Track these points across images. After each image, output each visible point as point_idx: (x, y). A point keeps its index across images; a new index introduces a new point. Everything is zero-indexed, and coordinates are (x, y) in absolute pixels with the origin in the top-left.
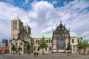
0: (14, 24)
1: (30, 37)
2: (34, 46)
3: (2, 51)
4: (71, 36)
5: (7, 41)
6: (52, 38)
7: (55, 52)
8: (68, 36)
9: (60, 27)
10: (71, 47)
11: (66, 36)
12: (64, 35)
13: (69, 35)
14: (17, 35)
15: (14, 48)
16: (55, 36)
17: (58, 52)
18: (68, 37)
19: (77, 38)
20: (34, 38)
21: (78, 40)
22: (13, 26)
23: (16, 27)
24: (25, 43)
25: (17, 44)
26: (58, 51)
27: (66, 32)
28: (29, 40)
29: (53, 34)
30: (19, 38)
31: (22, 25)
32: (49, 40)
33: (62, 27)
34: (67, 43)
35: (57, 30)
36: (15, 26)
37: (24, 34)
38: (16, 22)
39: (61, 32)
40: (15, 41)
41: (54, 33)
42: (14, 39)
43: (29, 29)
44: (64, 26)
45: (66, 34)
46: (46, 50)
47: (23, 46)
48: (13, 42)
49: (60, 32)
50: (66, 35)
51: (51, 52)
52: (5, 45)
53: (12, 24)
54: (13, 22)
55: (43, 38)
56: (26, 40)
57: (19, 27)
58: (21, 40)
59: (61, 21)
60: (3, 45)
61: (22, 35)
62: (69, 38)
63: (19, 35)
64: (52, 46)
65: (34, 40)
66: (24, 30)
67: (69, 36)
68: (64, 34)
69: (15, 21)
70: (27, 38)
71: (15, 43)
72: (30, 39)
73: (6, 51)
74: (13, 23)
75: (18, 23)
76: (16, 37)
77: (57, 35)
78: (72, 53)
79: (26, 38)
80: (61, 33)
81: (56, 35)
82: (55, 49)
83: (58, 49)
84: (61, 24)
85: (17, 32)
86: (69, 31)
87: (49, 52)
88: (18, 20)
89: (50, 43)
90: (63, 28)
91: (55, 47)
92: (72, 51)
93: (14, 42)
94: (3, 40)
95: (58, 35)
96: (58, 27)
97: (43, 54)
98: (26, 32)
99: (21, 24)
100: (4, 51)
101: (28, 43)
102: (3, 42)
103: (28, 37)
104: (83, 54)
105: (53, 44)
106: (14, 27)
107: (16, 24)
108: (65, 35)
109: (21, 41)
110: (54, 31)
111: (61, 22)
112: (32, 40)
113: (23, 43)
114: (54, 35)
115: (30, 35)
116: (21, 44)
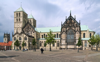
0: (17, 16)
1: (36, 31)
2: (40, 41)
3: (3, 47)
4: (81, 30)
5: (9, 35)
6: (61, 32)
7: (64, 49)
8: (78, 30)
9: (69, 20)
10: (82, 42)
11: (76, 30)
12: (74, 28)
13: (80, 28)
14: (21, 28)
15: (17, 44)
16: (64, 30)
17: (67, 48)
18: (78, 31)
19: (89, 32)
20: (40, 32)
21: (90, 34)
22: (16, 18)
23: (20, 20)
24: (30, 38)
25: (20, 39)
26: (67, 47)
27: (76, 25)
28: (34, 34)
29: (61, 28)
30: (23, 32)
31: (26, 17)
32: (57, 34)
33: (72, 19)
34: (77, 38)
35: (66, 22)
36: (18, 18)
37: (29, 27)
38: (20, 14)
39: (70, 25)
40: (18, 35)
41: (63, 26)
42: (17, 33)
43: (35, 21)
44: (74, 18)
45: (76, 27)
46: (54, 45)
47: (27, 41)
48: (16, 36)
49: (69, 25)
50: (76, 28)
51: (59, 48)
52: (7, 40)
53: (15, 15)
54: (16, 13)
55: (50, 31)
56: (31, 35)
57: (23, 19)
58: (25, 34)
59: (71, 12)
60: (5, 40)
61: (26, 28)
62: (80, 32)
64: (60, 41)
65: (40, 34)
66: (28, 23)
67: (80, 30)
68: (74, 27)
69: (18, 13)
70: (33, 32)
71: (18, 38)
72: (35, 33)
73: (8, 46)
75: (21, 15)
76: (20, 31)
77: (66, 29)
78: (84, 49)
79: (31, 32)
80: (70, 27)
81: (65, 29)
82: (64, 45)
83: (67, 45)
84: (71, 16)
85: (21, 25)
86: (80, 23)
87: (57, 48)
88: (22, 11)
89: (57, 37)
90: (72, 21)
91: (64, 42)
92: (83, 47)
93: (17, 36)
94: (5, 34)
95: (67, 29)
96: (67, 19)
97: (51, 50)
98: (31, 25)
99: (25, 15)
100: (5, 47)
101: (33, 37)
102: (4, 37)
103: (34, 31)
104: (96, 51)
105: (61, 39)
106: (17, 20)
107: (20, 16)
108: (75, 28)
109: (25, 36)
110: (62, 24)
111: (71, 14)
112: (38, 34)
113: (27, 37)
114: (63, 29)
115: (35, 28)
116: (26, 39)
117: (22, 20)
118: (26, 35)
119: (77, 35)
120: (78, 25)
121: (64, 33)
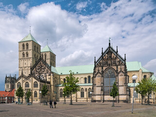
0: (24, 48)
1: (53, 73)
2: (60, 88)
5: (13, 79)
6: (93, 74)
7: (98, 101)
8: (122, 70)
9: (107, 53)
11: (119, 70)
12: (115, 68)
13: (126, 67)
14: (29, 68)
15: (20, 93)
16: (99, 70)
17: (104, 100)
18: (123, 72)
19: (143, 73)
20: (60, 74)
21: (145, 76)
22: (22, 52)
23: (27, 54)
24: (44, 84)
25: (27, 85)
26: (104, 98)
27: (119, 61)
28: (50, 77)
29: (94, 66)
30: (32, 75)
31: (38, 50)
32: (89, 77)
33: (112, 53)
35: (103, 57)
36: (25, 52)
37: (42, 66)
38: (27, 45)
39: (109, 62)
40: (24, 79)
41: (97, 64)
42: (22, 76)
44: (116, 50)
45: (119, 65)
46: (82, 95)
48: (20, 81)
49: (107, 62)
50: (119, 67)
52: (10, 87)
53: (19, 47)
54: (22, 44)
56: (45, 78)
57: (33, 53)
58: (35, 78)
59: (110, 41)
61: (37, 68)
63: (32, 69)
64: (93, 88)
65: (61, 77)
66: (41, 59)
67: (126, 70)
68: (116, 65)
69: (25, 43)
70: (48, 74)
71: (24, 83)
72: (52, 76)
74: (21, 47)
75: (30, 47)
76: (27, 73)
77: (102, 68)
78: (132, 102)
79: (45, 74)
80: (109, 65)
81: (100, 68)
82: (99, 95)
83: (104, 95)
84: (110, 47)
85: (29, 63)
86: (125, 59)
87: (88, 99)
88: (30, 41)
90: (113, 55)
91: (98, 90)
92: (132, 99)
93: (23, 81)
94: (6, 77)
95: (104, 68)
96: (104, 51)
98: (45, 63)
100: (6, 98)
101: (49, 83)
103: (49, 72)
105: (94, 85)
107: (27, 48)
108: (117, 67)
109: (34, 80)
110: (96, 60)
111: (110, 43)
112: (56, 77)
113: (39, 83)
114: (97, 68)
115: (52, 67)
116: (35, 85)
117: (30, 55)
118: (37, 80)
119: (121, 78)
120: (123, 62)
121: (99, 74)
